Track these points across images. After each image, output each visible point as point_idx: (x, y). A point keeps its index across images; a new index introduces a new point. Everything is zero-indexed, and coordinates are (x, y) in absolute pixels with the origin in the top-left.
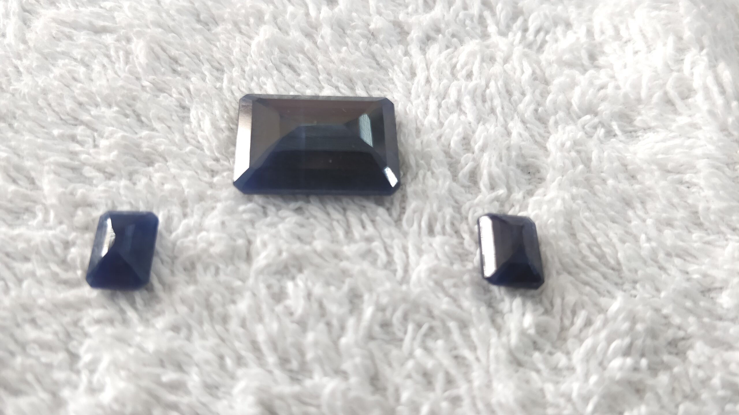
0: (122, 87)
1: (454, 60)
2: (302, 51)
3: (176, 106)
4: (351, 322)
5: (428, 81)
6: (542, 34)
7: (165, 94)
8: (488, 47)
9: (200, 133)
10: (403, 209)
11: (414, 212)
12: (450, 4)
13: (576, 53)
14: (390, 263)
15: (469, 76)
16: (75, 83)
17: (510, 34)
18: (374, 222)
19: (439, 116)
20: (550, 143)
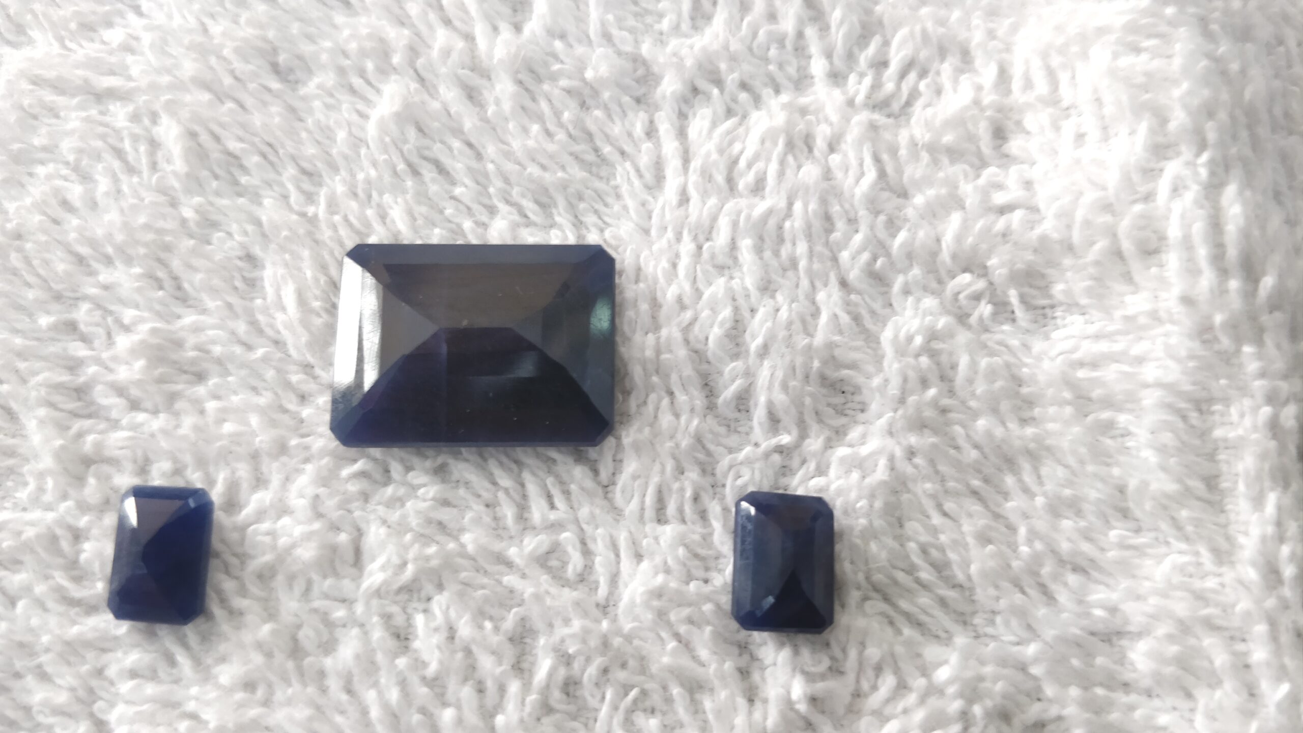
0: (147, 227)
1: (737, 147)
2: (458, 132)
3: (240, 258)
4: (514, 687)
5: (684, 199)
6: (912, 76)
7: (221, 234)
8: (803, 111)
9: (280, 317)
10: (618, 462)
11: (635, 477)
12: (744, 6)
13: (970, 126)
14: (584, 578)
15: (758, 187)
16: (68, 216)
17: (852, 78)
18: (567, 493)
19: (695, 278)
20: (887, 336)
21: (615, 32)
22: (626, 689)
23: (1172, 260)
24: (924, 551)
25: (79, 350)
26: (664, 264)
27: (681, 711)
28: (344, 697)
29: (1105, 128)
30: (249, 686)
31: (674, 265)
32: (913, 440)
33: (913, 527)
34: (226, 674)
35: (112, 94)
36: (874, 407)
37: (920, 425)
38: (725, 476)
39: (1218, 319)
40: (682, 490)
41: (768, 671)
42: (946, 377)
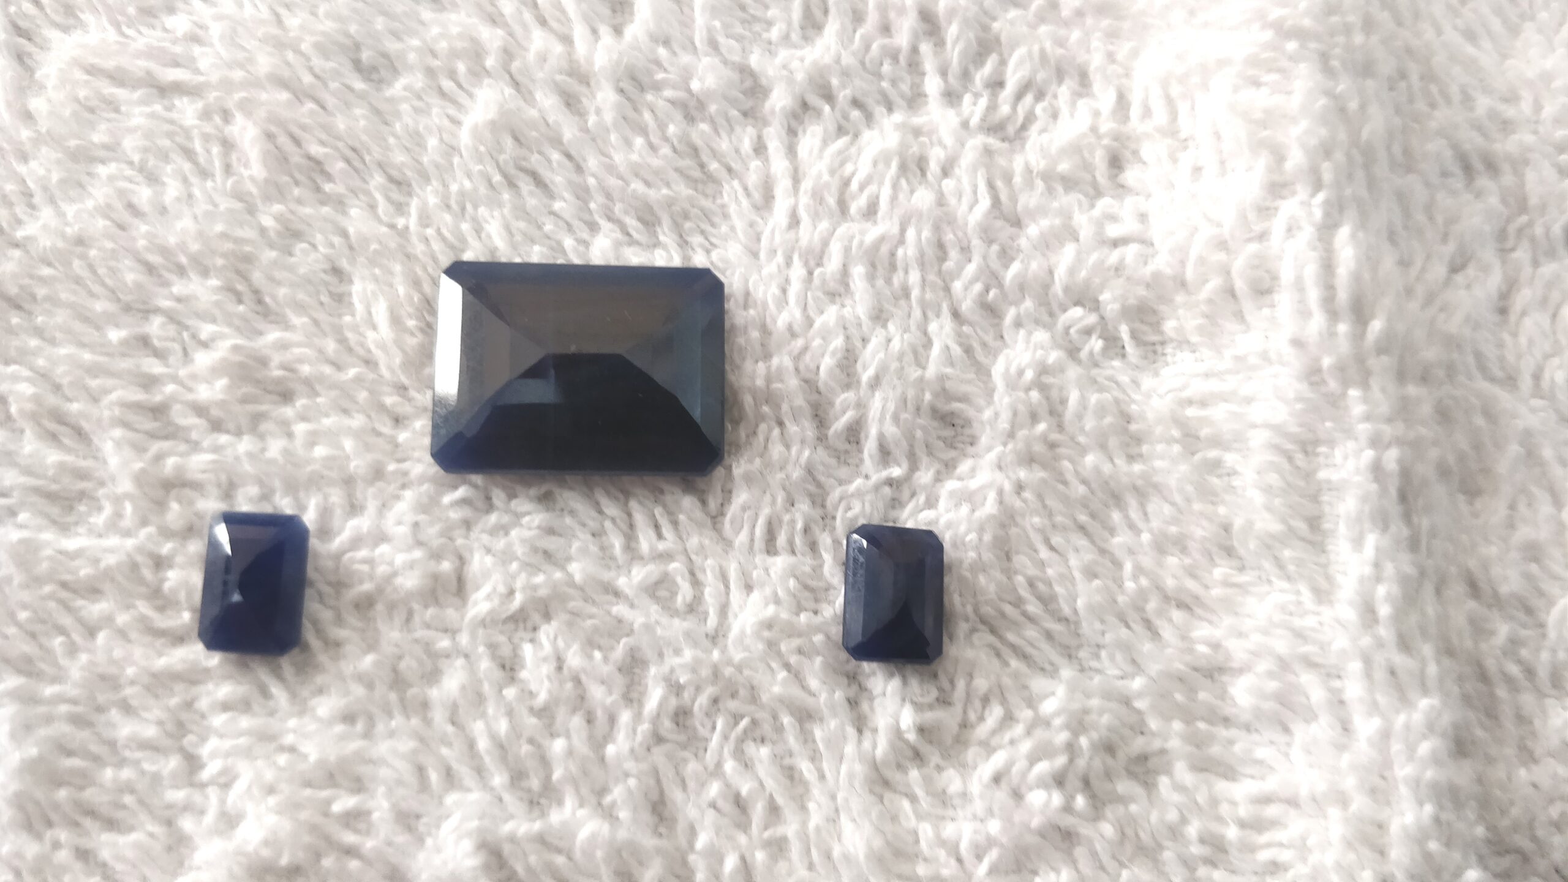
0: (224, 236)
1: (849, 168)
2: (556, 141)
3: (325, 271)
4: (625, 717)
5: (794, 221)
6: (1029, 98)
7: (304, 245)
8: (917, 132)
9: (371, 335)
10: (727, 494)
11: (744, 509)
13: (1086, 155)
14: (694, 608)
15: (871, 212)
16: (136, 221)
17: (967, 98)
18: (675, 524)
19: (806, 304)
20: (998, 370)
21: (721, 40)
22: (736, 718)
23: (1284, 299)
24: (1031, 584)
25: (155, 367)
26: (774, 290)
27: (792, 740)
28: (450, 729)
29: (1222, 163)
30: (349, 718)
31: (784, 291)
32: (1023, 474)
33: (1020, 560)
34: (325, 706)
35: (178, 89)
36: (984, 440)
37: (1029, 459)
38: (836, 508)
39: (1327, 362)
40: (793, 522)
41: (877, 702)
42: (1055, 411)
